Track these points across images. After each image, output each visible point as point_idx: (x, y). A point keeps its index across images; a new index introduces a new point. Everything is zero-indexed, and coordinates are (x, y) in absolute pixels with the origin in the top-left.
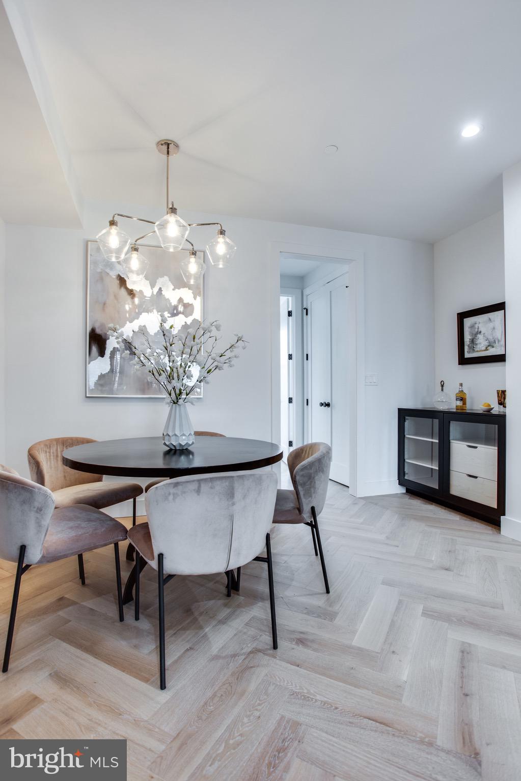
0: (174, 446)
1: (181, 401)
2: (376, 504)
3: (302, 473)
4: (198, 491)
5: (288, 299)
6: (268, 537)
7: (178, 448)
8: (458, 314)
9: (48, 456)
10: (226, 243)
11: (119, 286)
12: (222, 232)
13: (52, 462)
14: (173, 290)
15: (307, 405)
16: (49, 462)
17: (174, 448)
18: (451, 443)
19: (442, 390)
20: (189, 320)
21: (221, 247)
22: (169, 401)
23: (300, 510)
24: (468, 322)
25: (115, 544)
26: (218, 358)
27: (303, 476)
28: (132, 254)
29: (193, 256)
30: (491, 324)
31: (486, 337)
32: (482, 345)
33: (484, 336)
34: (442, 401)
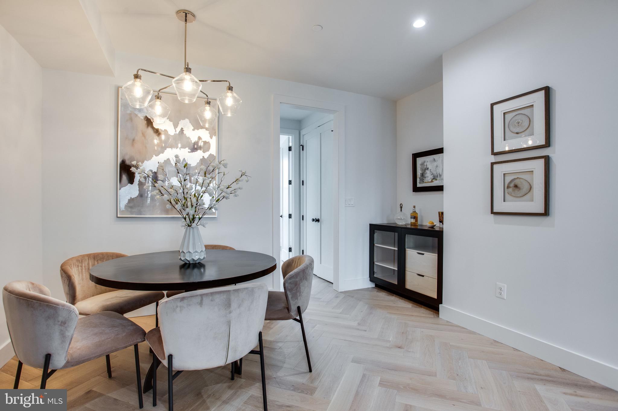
0: (188, 261)
1: (194, 225)
2: (353, 297)
3: (289, 281)
4: (201, 304)
5: (289, 138)
6: (260, 334)
7: (191, 262)
8: (413, 154)
9: (80, 270)
10: (234, 98)
11: (146, 125)
12: (230, 88)
13: (84, 275)
14: (193, 130)
15: (303, 220)
16: (81, 275)
17: (188, 262)
18: (406, 251)
19: (401, 210)
20: (206, 155)
21: (230, 100)
22: (184, 225)
23: (288, 309)
24: (419, 161)
25: (135, 345)
26: (225, 190)
27: (290, 283)
28: (156, 101)
29: (208, 105)
30: (435, 162)
31: (432, 172)
32: (429, 178)
33: (430, 172)
34: (401, 219)
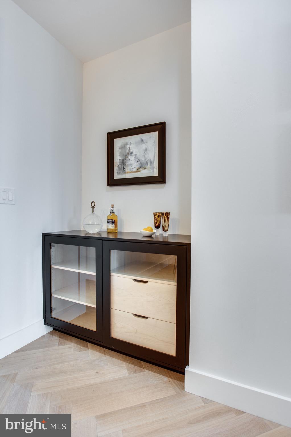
8: (108, 133)
18: (112, 277)
19: (93, 212)
24: (118, 142)
30: (144, 144)
31: (137, 159)
32: (133, 167)
33: (135, 157)
34: (94, 225)
